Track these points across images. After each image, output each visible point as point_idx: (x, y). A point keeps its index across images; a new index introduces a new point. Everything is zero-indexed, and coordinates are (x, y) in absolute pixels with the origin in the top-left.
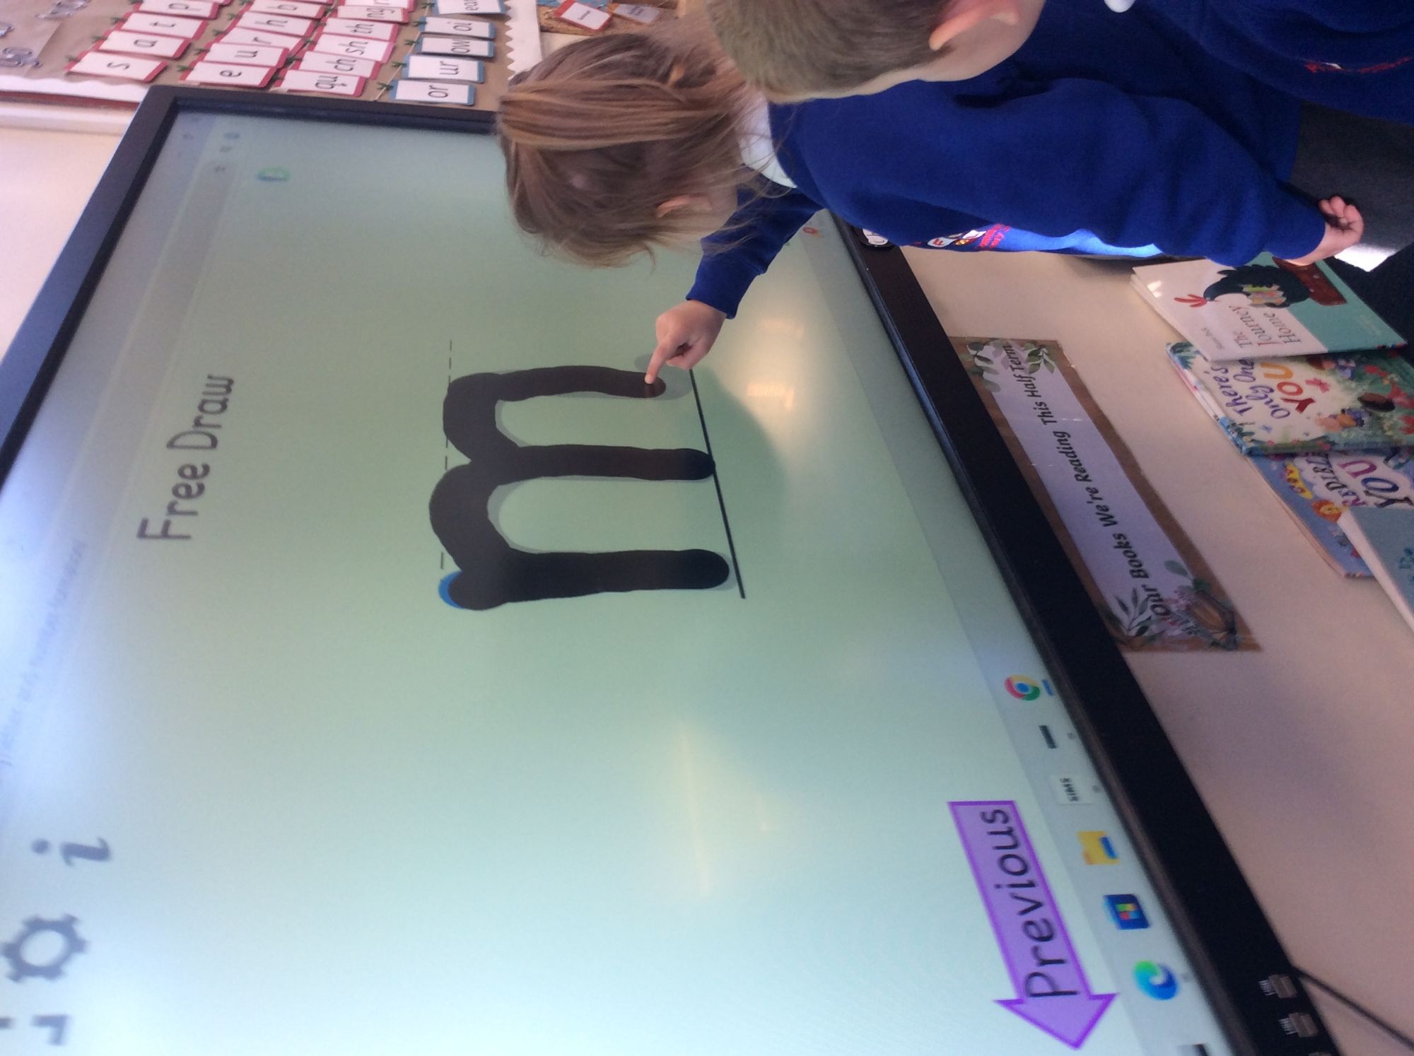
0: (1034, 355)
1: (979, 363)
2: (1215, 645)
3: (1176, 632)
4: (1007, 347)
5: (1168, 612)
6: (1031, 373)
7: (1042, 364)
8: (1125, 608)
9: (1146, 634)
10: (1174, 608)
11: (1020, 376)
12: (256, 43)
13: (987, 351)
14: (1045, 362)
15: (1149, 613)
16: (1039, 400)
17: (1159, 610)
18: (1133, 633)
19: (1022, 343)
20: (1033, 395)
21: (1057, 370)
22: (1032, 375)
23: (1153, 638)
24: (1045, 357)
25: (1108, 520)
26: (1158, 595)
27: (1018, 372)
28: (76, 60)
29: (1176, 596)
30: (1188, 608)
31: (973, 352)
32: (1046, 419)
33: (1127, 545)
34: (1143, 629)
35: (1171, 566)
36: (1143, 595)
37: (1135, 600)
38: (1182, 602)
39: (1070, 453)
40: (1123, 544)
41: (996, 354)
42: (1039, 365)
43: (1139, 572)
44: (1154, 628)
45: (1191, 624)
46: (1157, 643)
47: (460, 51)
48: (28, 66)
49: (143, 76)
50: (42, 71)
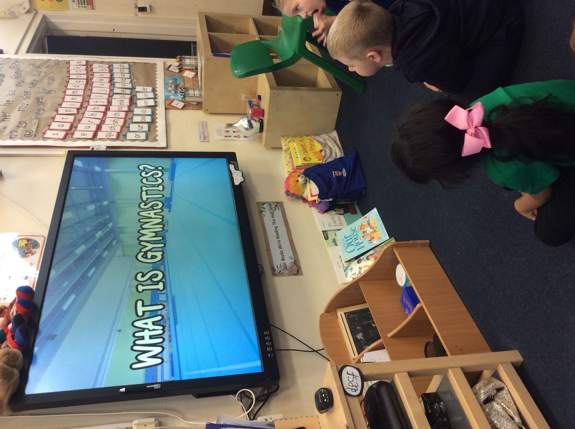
0: (276, 206)
1: (262, 209)
2: (294, 274)
3: (287, 272)
4: (270, 205)
5: (286, 268)
6: (274, 211)
7: (277, 209)
8: (278, 268)
10: (288, 267)
11: (271, 212)
12: (90, 123)
13: (265, 206)
14: (278, 208)
15: (282, 268)
17: (284, 267)
18: (277, 273)
19: (274, 203)
20: (273, 217)
21: (280, 210)
22: (274, 212)
23: (281, 274)
25: (280, 247)
26: (285, 264)
27: (271, 211)
28: (44, 134)
29: (289, 264)
31: (261, 206)
32: (274, 223)
33: (282, 253)
34: (280, 272)
35: (291, 258)
37: (280, 266)
38: (290, 265)
39: (277, 232)
41: (267, 206)
42: (276, 209)
43: (283, 259)
44: (282, 271)
45: (290, 270)
47: (143, 121)
48: (33, 136)
49: (62, 137)
50: (36, 138)
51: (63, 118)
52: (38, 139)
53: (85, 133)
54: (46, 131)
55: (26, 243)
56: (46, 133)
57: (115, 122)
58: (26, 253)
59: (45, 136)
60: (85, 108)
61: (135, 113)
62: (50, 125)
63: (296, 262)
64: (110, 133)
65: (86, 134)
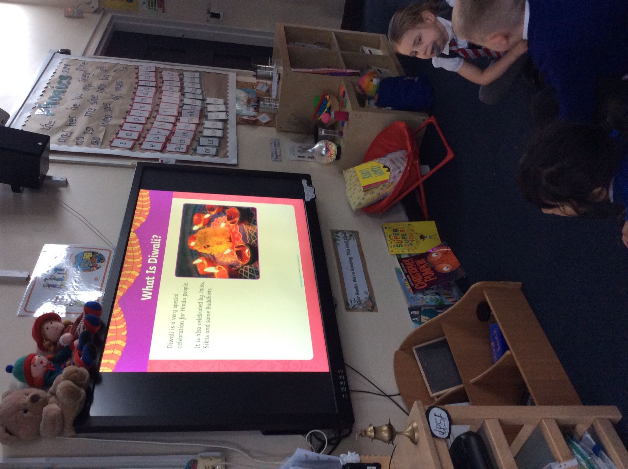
0: (351, 235)
1: (336, 238)
2: (368, 310)
3: (361, 307)
4: (345, 233)
5: (361, 303)
6: (349, 241)
8: (351, 302)
9: (354, 308)
10: (362, 302)
11: (345, 242)
12: (158, 134)
13: (339, 234)
14: (353, 238)
15: (356, 303)
16: (348, 248)
17: (359, 302)
18: (351, 307)
19: (349, 232)
21: (355, 240)
23: (355, 308)
24: (354, 236)
25: (355, 280)
26: (360, 299)
27: (345, 240)
28: (111, 142)
29: (363, 299)
30: (366, 302)
31: (336, 234)
32: (348, 253)
33: (357, 287)
34: (354, 306)
35: (366, 293)
36: (356, 299)
37: (354, 300)
38: (365, 301)
39: (351, 263)
40: (356, 287)
41: (341, 235)
42: (351, 238)
43: (357, 293)
44: (356, 306)
45: (365, 306)
46: (356, 310)
47: (214, 135)
48: (100, 144)
49: (130, 147)
50: (103, 146)
51: (131, 127)
52: (105, 148)
53: (154, 144)
54: (113, 140)
55: (91, 256)
56: (114, 141)
57: (184, 135)
58: (91, 267)
59: (113, 144)
60: (154, 117)
61: (205, 126)
62: (117, 134)
63: (371, 298)
64: (180, 145)
65: (155, 146)
